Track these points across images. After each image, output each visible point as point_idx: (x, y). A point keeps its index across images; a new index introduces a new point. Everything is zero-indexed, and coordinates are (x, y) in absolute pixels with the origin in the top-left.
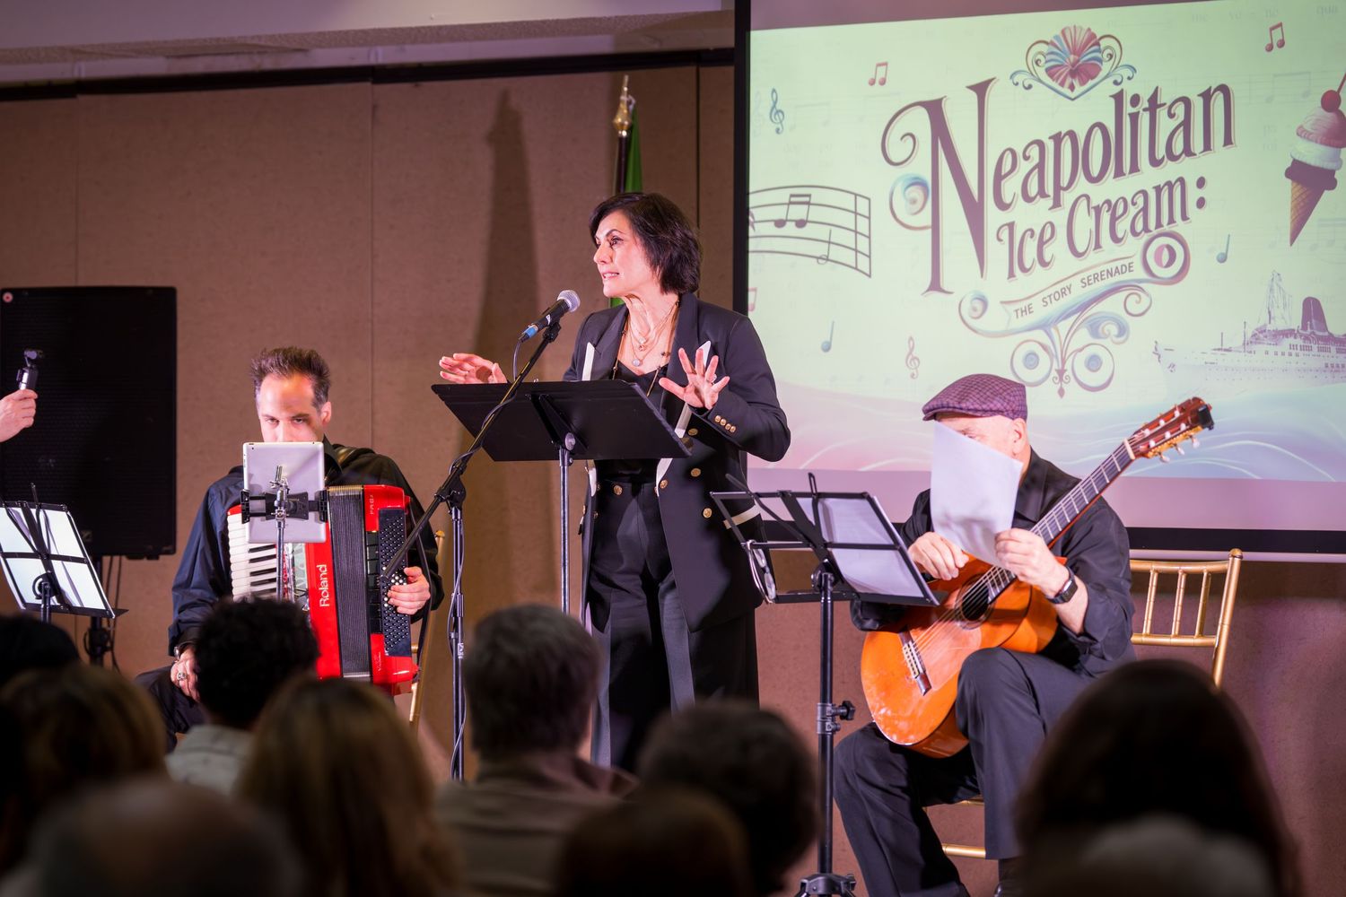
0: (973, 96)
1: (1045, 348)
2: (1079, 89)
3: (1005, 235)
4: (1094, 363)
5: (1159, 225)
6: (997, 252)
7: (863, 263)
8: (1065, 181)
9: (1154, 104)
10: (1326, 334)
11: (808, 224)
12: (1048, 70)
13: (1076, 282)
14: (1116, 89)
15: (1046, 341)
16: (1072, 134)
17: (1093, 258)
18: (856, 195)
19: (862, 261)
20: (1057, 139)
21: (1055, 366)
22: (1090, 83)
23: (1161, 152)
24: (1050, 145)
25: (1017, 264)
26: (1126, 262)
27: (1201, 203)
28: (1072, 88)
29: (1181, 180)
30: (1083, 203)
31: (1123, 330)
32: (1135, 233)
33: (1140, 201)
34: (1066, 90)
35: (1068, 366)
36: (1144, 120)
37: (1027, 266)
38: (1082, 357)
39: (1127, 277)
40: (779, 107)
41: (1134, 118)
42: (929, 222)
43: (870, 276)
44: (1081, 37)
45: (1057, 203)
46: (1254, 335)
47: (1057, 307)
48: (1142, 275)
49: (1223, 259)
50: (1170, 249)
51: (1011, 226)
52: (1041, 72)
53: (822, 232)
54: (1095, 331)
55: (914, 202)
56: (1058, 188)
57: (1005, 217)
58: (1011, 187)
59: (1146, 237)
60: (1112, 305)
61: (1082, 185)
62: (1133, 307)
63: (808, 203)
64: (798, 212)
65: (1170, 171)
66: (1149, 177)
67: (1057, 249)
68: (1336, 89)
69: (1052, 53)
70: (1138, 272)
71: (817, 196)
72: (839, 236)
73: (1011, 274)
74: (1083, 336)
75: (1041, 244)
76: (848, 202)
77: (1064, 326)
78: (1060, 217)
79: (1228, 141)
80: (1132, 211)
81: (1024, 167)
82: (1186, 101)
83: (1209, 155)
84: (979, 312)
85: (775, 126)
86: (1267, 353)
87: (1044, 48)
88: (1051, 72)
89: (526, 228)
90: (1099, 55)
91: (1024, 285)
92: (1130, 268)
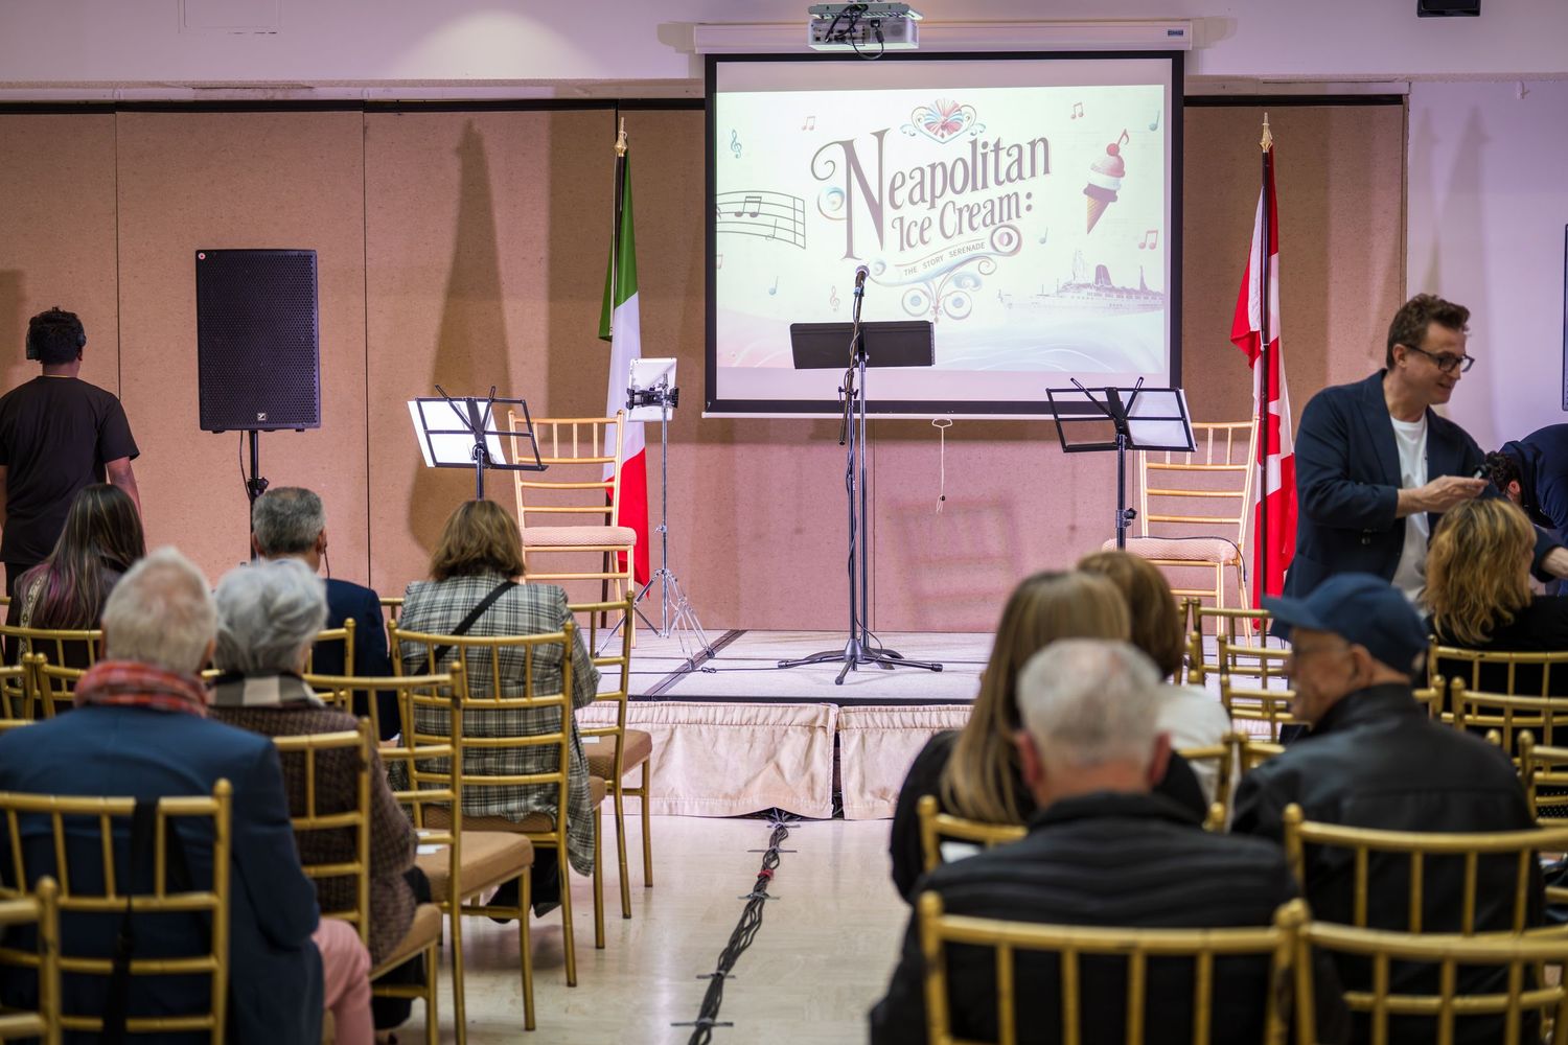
0: (875, 139)
1: (925, 293)
2: (947, 137)
3: (897, 224)
4: (958, 303)
5: (1001, 220)
6: (892, 235)
7: (800, 240)
8: (938, 192)
9: (997, 148)
10: (1109, 286)
11: (760, 216)
12: (926, 125)
13: (946, 254)
14: (972, 138)
15: (926, 289)
16: (943, 165)
17: (957, 239)
18: (794, 198)
19: (799, 239)
20: (933, 167)
21: (932, 304)
22: (955, 134)
23: (1002, 177)
24: (928, 171)
25: (905, 242)
26: (980, 242)
27: (1029, 208)
28: (943, 136)
29: (1016, 194)
30: (950, 206)
31: (977, 284)
32: (985, 225)
33: (989, 207)
34: (938, 137)
35: (941, 304)
36: (991, 157)
37: (913, 243)
38: (950, 300)
39: (980, 251)
40: (737, 141)
41: (984, 156)
42: (845, 216)
43: (805, 248)
44: (948, 106)
45: (933, 206)
46: (1064, 287)
47: (932, 269)
48: (992, 251)
49: (1043, 241)
50: (1008, 234)
51: (901, 219)
52: (922, 125)
53: (771, 220)
54: (959, 283)
55: (834, 203)
56: (933, 197)
57: (898, 213)
58: (901, 196)
59: (992, 228)
60: (971, 268)
61: (949, 195)
62: (983, 268)
63: (760, 202)
64: (752, 208)
65: (1008, 188)
66: (995, 192)
67: (933, 233)
68: (1116, 143)
69: (929, 115)
70: (988, 248)
71: (765, 198)
72: (781, 223)
73: (902, 249)
74: (951, 286)
75: (922, 230)
76: (789, 202)
77: (938, 280)
78: (935, 215)
79: (1047, 171)
80: (983, 211)
81: (910, 184)
82: (1019, 147)
83: (1034, 180)
84: (881, 270)
85: (734, 154)
86: (1073, 297)
87: (925, 112)
88: (928, 126)
89: (487, 210)
90: (961, 117)
91: (910, 255)
92: (982, 246)
